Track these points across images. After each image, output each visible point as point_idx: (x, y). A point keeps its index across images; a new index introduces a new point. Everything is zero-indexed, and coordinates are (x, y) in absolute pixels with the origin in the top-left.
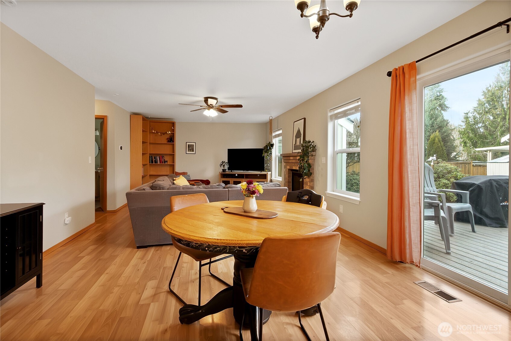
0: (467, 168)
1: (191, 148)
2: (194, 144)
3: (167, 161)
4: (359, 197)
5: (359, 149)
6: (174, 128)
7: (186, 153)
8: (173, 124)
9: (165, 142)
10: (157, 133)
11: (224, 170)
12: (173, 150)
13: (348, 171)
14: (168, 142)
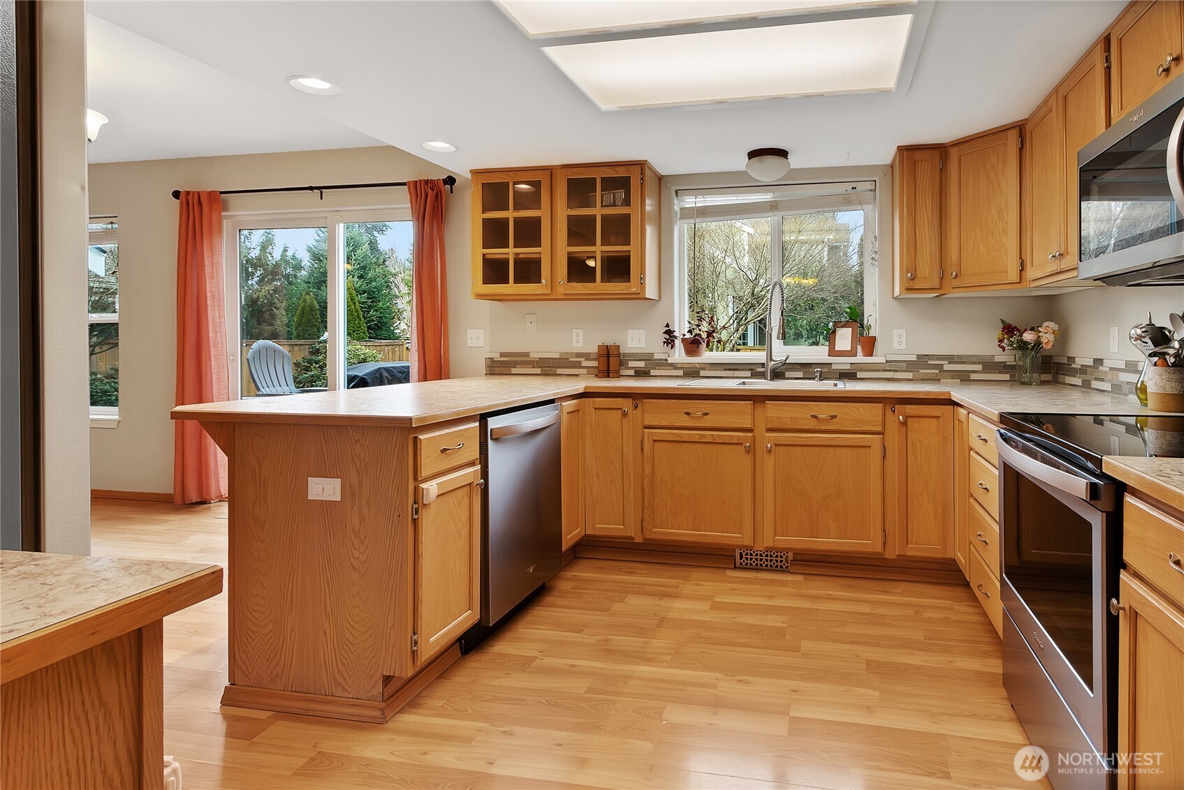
0: (398, 354)
4: (118, 413)
5: (116, 317)
13: (94, 370)
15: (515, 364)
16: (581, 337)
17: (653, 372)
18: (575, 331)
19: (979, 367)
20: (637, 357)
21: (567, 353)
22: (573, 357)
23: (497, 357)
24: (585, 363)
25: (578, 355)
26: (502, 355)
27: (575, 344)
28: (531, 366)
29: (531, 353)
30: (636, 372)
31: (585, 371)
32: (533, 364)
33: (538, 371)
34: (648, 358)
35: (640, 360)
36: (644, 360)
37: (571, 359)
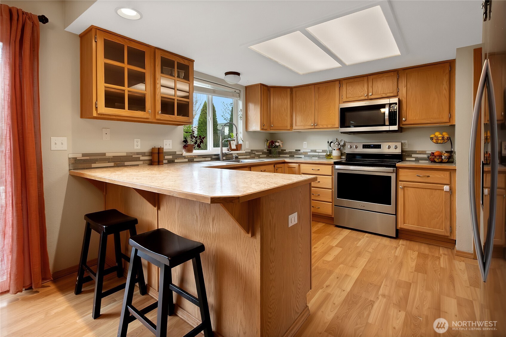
15: (95, 161)
16: (139, 144)
17: (176, 161)
18: (135, 140)
19: (261, 153)
20: (169, 154)
21: (131, 153)
22: (135, 155)
23: (79, 156)
24: (142, 158)
25: (138, 154)
26: (84, 155)
27: (136, 147)
28: (107, 162)
29: (106, 154)
30: (168, 161)
31: (142, 162)
32: (109, 160)
33: (112, 164)
34: (173, 154)
35: (170, 155)
36: (172, 155)
37: (133, 156)
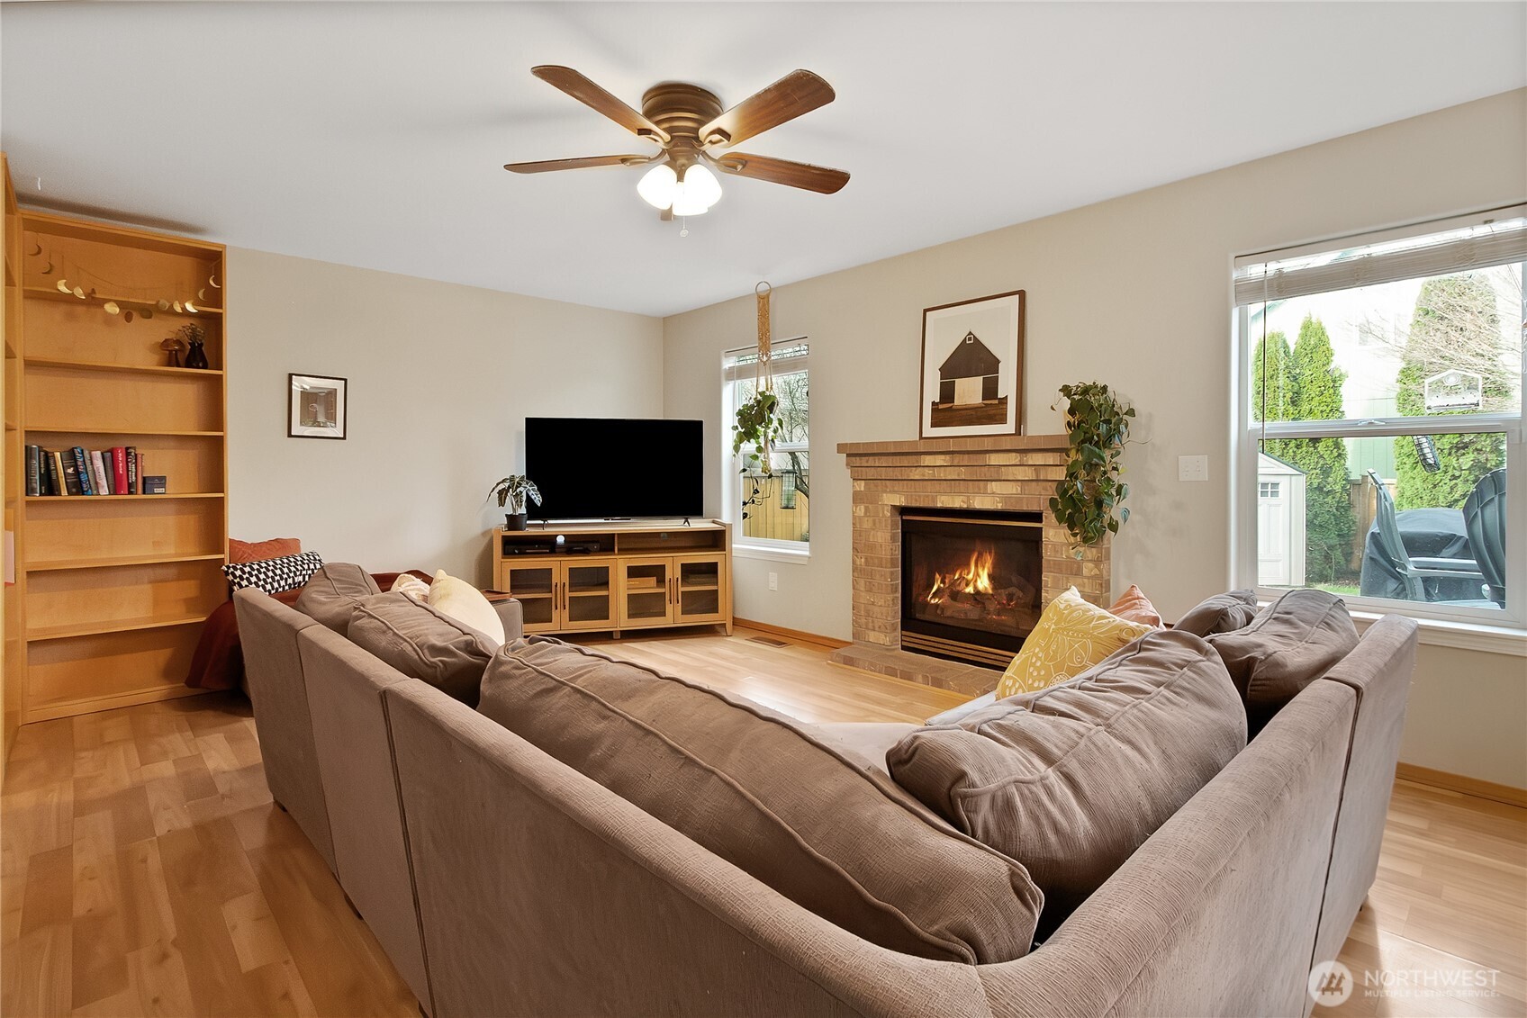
1: (319, 405)
2: (339, 385)
3: (162, 481)
6: (219, 280)
7: (290, 435)
8: (210, 262)
9: (149, 361)
10: (93, 301)
11: (513, 522)
12: (214, 413)
14: (172, 360)
